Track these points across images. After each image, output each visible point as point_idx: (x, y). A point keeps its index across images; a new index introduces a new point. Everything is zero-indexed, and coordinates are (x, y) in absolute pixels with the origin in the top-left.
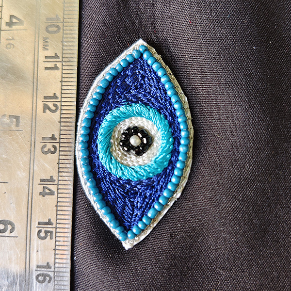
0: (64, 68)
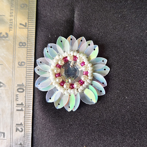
0: (26, 110)
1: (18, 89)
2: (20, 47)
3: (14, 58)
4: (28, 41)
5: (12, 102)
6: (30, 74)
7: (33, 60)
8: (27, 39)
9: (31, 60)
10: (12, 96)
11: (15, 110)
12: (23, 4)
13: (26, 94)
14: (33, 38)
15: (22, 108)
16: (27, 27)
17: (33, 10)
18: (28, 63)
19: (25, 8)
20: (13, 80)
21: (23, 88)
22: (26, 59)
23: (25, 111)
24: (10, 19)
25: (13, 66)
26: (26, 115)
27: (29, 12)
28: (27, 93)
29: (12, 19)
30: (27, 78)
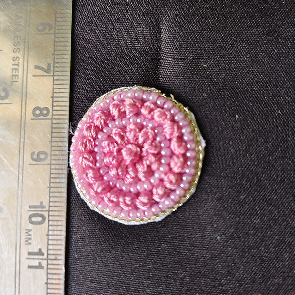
1: (30, 217)
2: (35, 119)
3: (22, 144)
4: (54, 104)
5: (17, 248)
6: (58, 181)
7: (65, 146)
8: (51, 99)
9: (61, 146)
10: (16, 233)
11: (24, 267)
12: (42, 24)
13: (50, 228)
14: (66, 97)
15: (40, 263)
16: (51, 74)
17: (64, 36)
18: (55, 155)
19: (47, 31)
20: (19, 196)
21: (42, 213)
22: (49, 144)
23: (47, 269)
24: (14, 57)
25: (19, 162)
26: (50, 279)
27: (57, 40)
28: (51, 225)
29: (17, 57)
30: (52, 190)
